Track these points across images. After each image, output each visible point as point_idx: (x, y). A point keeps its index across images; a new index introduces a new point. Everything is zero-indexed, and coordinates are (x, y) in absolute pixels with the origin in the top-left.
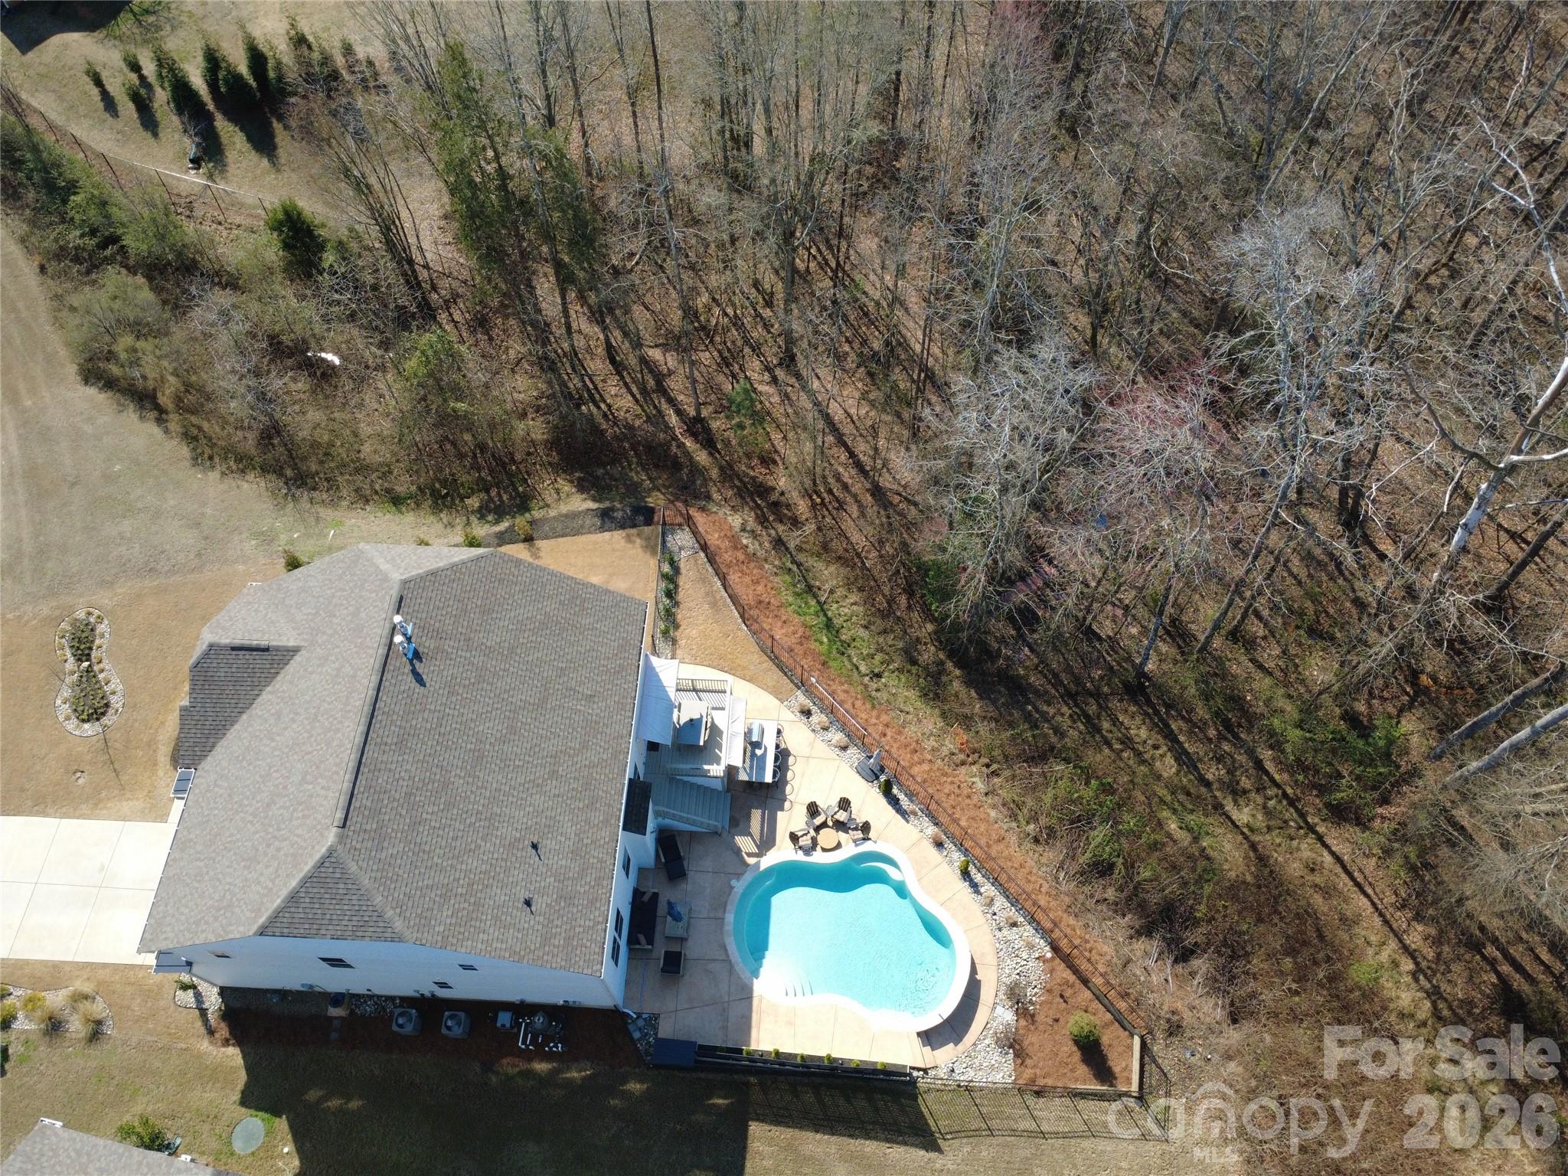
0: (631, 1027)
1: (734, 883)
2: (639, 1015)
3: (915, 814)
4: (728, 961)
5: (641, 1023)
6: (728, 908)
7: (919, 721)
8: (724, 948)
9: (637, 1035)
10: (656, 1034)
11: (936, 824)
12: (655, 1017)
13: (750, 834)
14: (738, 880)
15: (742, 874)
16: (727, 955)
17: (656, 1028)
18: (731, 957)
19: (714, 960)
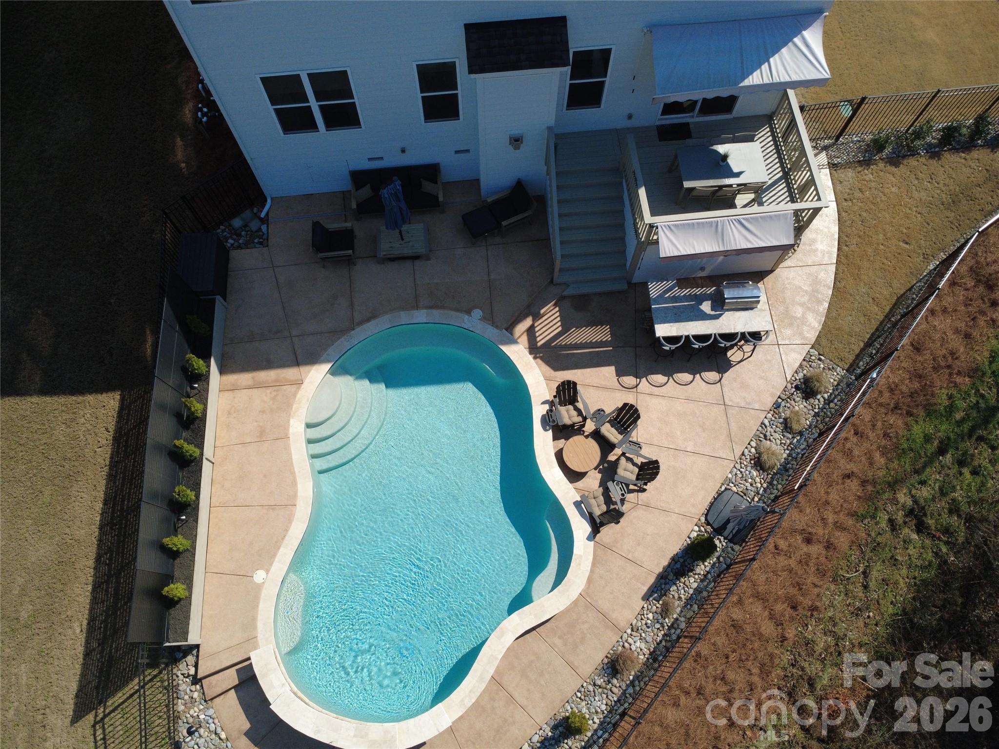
0: (247, 214)
1: (477, 313)
2: (265, 221)
3: (665, 611)
4: (352, 324)
5: (254, 225)
6: (436, 313)
7: (857, 613)
8: (373, 316)
9: (237, 223)
10: (239, 247)
11: (654, 656)
12: (264, 242)
13: (565, 329)
14: (484, 319)
15: (494, 324)
16: (361, 323)
17: (247, 245)
18: (358, 330)
19: (352, 305)
